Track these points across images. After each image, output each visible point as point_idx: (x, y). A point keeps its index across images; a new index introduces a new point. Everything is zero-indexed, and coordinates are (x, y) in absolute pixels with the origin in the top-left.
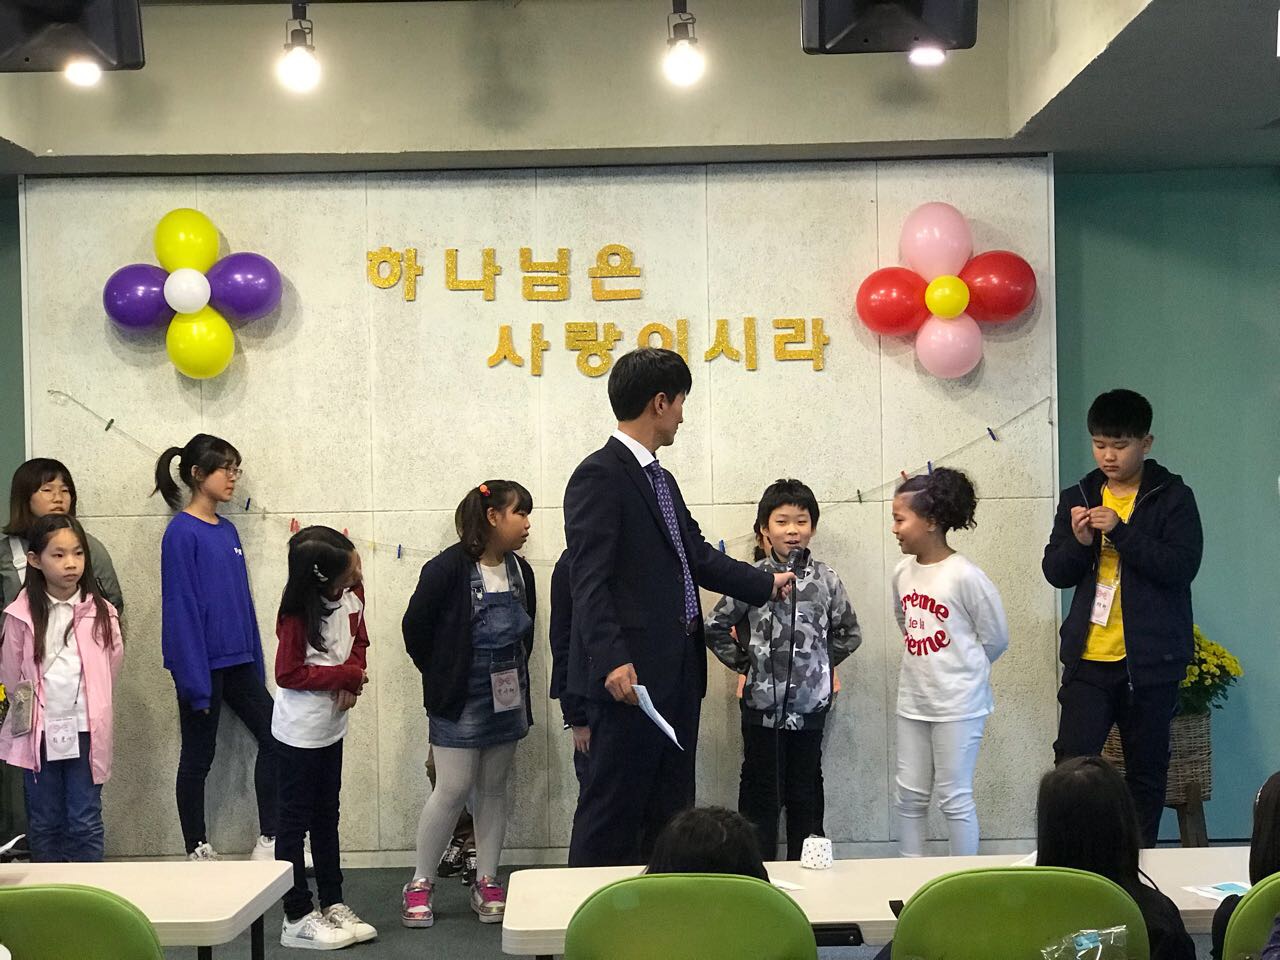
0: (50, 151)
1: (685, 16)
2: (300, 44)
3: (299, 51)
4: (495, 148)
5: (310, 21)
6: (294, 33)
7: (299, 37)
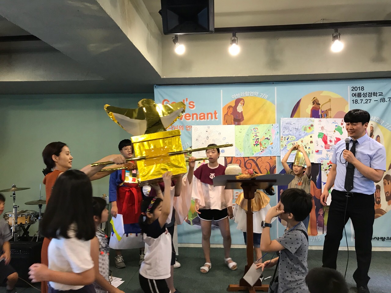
0: (165, 77)
1: (338, 34)
2: (234, 43)
3: (234, 45)
4: (272, 74)
5: (237, 37)
6: (233, 40)
7: (233, 41)
